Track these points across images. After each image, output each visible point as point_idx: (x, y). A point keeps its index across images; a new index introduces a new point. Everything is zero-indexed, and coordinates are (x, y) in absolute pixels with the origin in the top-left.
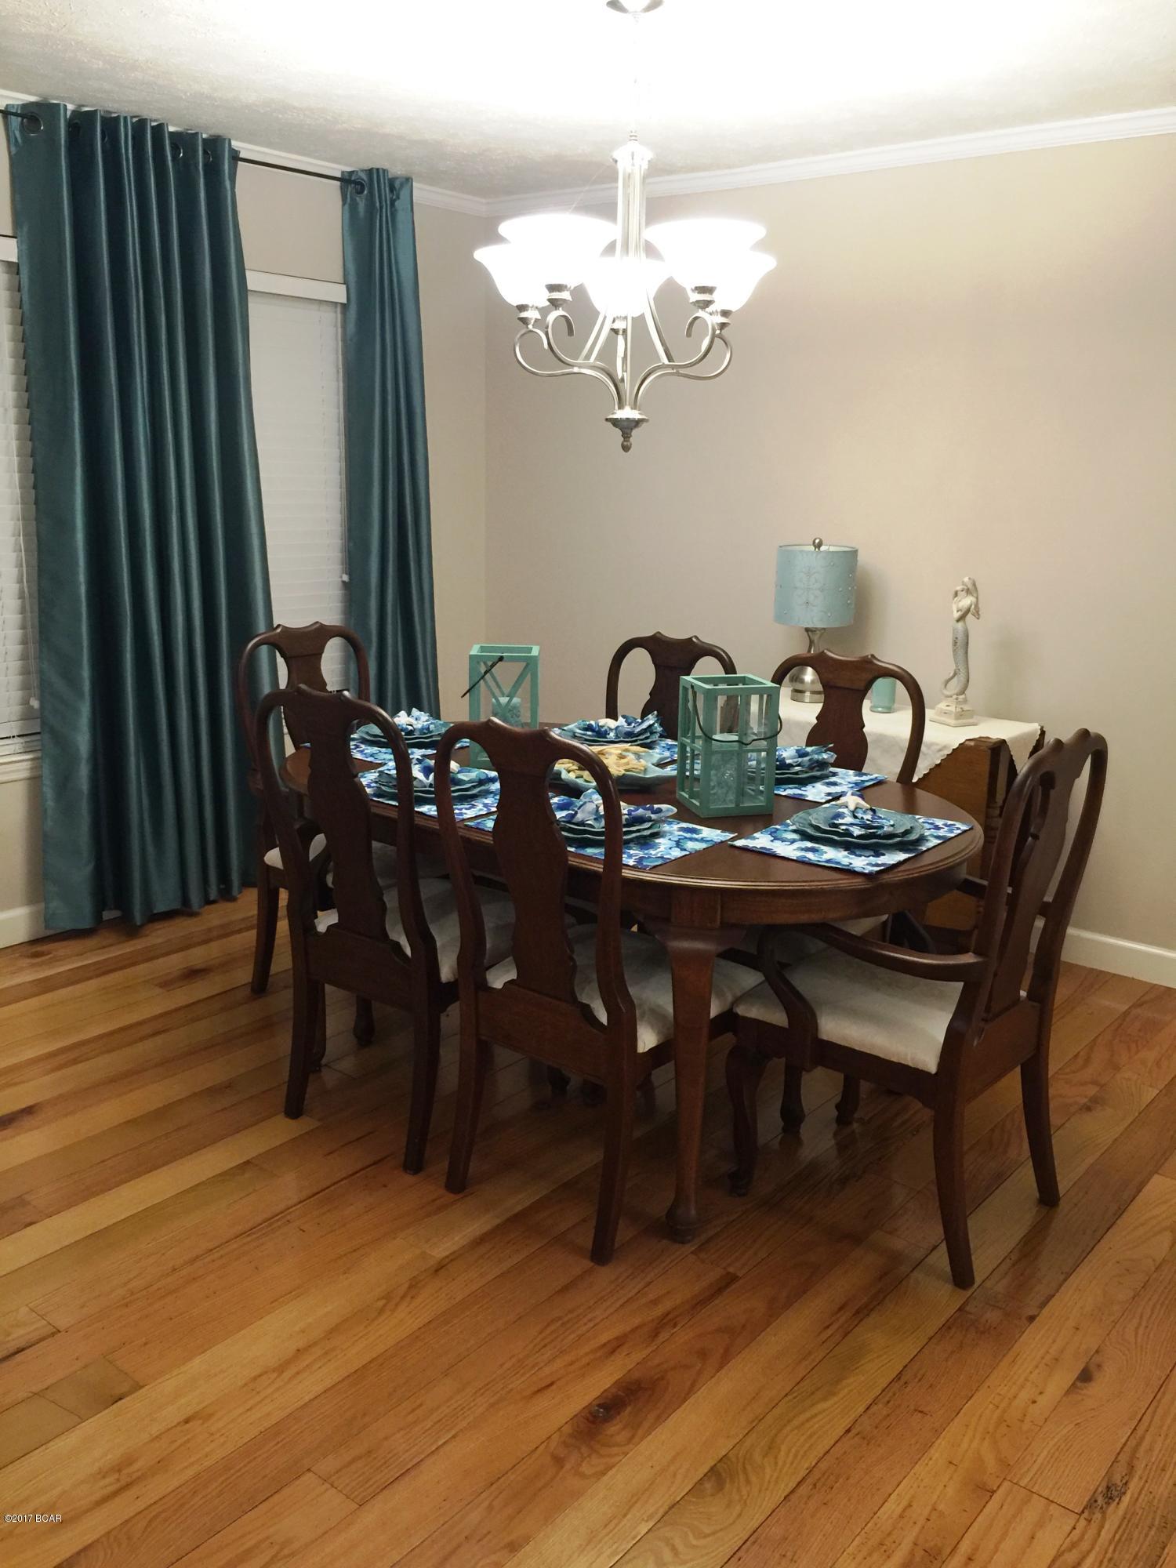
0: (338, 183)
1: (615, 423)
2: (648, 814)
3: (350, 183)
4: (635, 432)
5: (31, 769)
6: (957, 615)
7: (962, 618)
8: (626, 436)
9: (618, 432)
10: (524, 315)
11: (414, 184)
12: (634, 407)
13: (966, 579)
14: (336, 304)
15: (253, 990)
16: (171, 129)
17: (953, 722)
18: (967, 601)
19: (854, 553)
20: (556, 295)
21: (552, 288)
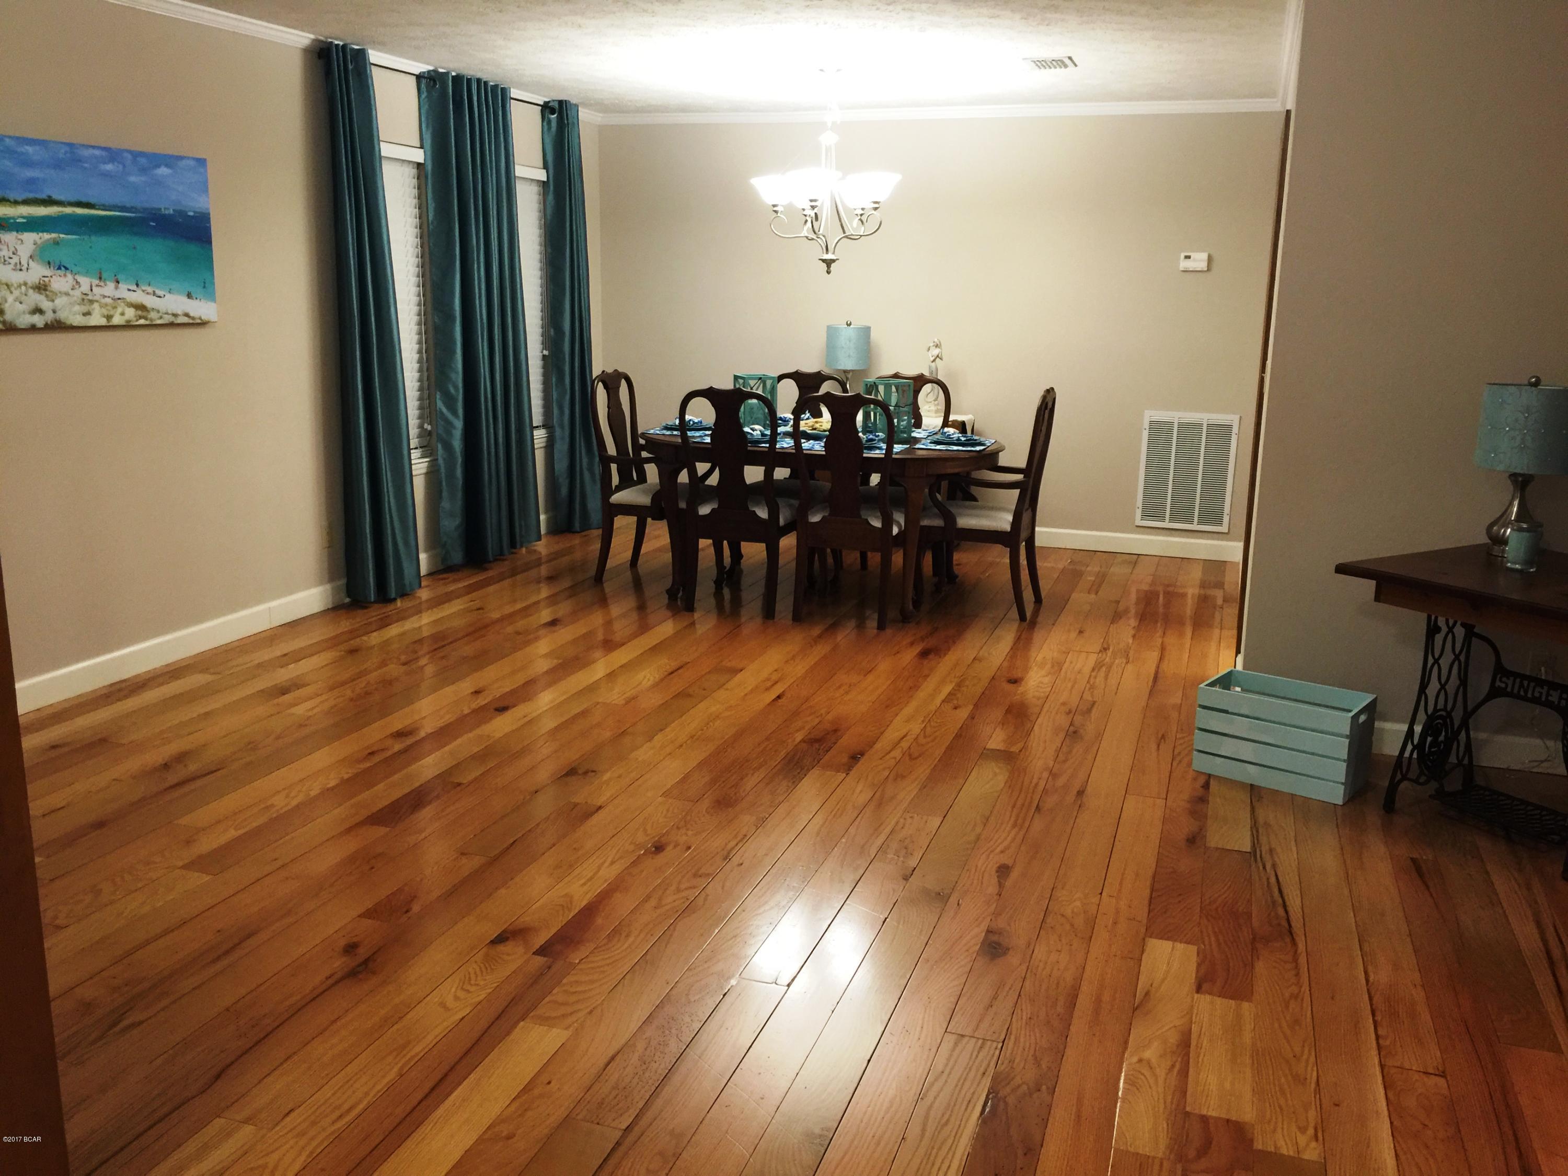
0: (540, 108)
1: (824, 261)
2: (874, 437)
3: (546, 108)
4: (833, 265)
5: (428, 467)
6: (932, 359)
7: (934, 361)
8: (829, 266)
9: (825, 265)
10: (775, 209)
11: (580, 109)
12: (834, 253)
13: (936, 340)
14: (538, 181)
15: (595, 580)
16: (491, 84)
17: (934, 415)
18: (936, 352)
19: (869, 328)
20: (813, 204)
21: (811, 201)
